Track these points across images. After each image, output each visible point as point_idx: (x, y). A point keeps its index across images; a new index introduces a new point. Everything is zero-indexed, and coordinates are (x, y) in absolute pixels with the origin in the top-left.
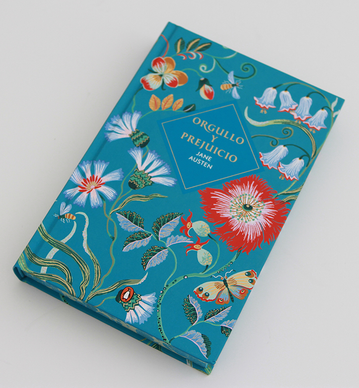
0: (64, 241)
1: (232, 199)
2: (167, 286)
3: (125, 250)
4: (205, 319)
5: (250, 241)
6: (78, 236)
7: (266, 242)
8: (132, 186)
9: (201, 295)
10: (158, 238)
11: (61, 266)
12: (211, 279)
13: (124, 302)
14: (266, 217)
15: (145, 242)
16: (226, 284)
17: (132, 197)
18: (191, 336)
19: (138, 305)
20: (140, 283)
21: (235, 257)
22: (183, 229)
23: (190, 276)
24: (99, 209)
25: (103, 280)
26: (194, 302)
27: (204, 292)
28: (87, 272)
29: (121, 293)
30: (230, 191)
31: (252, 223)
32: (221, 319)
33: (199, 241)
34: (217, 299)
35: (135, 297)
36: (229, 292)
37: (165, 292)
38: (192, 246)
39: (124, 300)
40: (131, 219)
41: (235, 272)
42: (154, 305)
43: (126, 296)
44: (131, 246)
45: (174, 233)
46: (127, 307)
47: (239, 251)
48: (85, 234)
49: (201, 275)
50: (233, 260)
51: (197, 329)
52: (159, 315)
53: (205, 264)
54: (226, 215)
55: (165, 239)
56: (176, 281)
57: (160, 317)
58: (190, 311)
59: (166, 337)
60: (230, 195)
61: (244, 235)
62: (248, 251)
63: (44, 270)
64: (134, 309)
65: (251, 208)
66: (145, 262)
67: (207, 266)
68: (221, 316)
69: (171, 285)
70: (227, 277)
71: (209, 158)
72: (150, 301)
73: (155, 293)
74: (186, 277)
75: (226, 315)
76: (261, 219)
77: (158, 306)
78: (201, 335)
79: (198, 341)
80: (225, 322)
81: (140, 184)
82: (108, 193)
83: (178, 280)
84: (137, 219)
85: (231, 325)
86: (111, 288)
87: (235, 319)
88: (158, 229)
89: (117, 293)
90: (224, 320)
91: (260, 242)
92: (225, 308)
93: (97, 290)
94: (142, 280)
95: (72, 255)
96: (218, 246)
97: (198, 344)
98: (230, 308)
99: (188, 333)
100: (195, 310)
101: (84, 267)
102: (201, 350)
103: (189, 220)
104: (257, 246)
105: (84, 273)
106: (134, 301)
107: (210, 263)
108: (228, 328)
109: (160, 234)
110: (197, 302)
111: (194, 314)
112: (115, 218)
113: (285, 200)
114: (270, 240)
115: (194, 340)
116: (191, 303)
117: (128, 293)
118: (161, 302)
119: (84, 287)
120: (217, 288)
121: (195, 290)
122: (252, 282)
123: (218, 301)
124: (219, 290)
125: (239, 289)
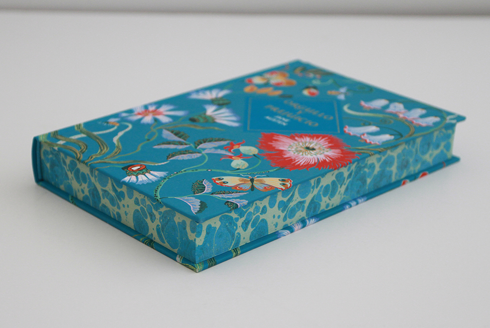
0: (96, 133)
1: (296, 142)
2: (185, 171)
3: (156, 147)
4: (212, 194)
5: (299, 164)
6: (115, 133)
7: (318, 168)
8: (193, 120)
9: (218, 181)
10: (196, 147)
11: (80, 144)
12: (238, 175)
13: (130, 171)
14: (327, 156)
15: (180, 147)
16: (252, 180)
17: (188, 124)
18: (187, 200)
19: (144, 175)
20: (156, 165)
21: (275, 170)
22: (229, 148)
23: (213, 170)
24: (148, 125)
25: (117, 157)
26: (206, 183)
27: (223, 181)
28: (105, 150)
29: (133, 166)
30: (296, 138)
31: (309, 156)
32: (231, 197)
33: (240, 155)
34: (236, 187)
35: (144, 170)
36: (253, 185)
37: (179, 174)
38: (231, 157)
40: (176, 134)
42: (161, 178)
43: (134, 169)
44: (164, 146)
45: (216, 148)
46: (130, 174)
47: (282, 167)
48: (121, 134)
49: (228, 172)
50: (270, 171)
51: (197, 197)
52: (162, 183)
53: (238, 168)
54: (281, 148)
55: (204, 149)
56: (196, 170)
57: (162, 185)
58: (199, 187)
59: (158, 194)
60: (296, 140)
61: (295, 161)
62: (291, 169)
63: (61, 142)
64: (137, 176)
65: (313, 149)
66: (173, 156)
67: (238, 169)
68: (231, 195)
69: (190, 171)
70: (255, 178)
71: (287, 120)
72: (158, 175)
73: (167, 172)
74: (210, 170)
75: (239, 196)
76: (321, 157)
77: (165, 179)
78: (200, 201)
79: (193, 204)
80: (234, 200)
81: (202, 120)
82: (164, 119)
83: (199, 170)
84: (182, 135)
85: (239, 202)
86: (123, 162)
87: (246, 200)
88: (201, 143)
89: (126, 165)
90: (233, 198)
91: (309, 167)
92: (239, 192)
93: (106, 160)
94: (159, 164)
95: (98, 140)
96: (260, 162)
97: (192, 205)
98: (246, 193)
99: (186, 198)
100: (205, 187)
101: (104, 148)
102: (192, 208)
103: (239, 144)
104: (305, 169)
105: (101, 150)
106: (141, 172)
107: (243, 168)
108: (234, 203)
109: (201, 146)
110: (211, 184)
111: (201, 189)
112: (160, 131)
113: (356, 152)
114: (322, 168)
115: (189, 202)
116: (203, 183)
117: (139, 167)
118: (170, 177)
119: (94, 157)
120: (241, 181)
121: (214, 178)
122: (284, 185)
123: (236, 188)
124: (241, 182)
125: (266, 186)
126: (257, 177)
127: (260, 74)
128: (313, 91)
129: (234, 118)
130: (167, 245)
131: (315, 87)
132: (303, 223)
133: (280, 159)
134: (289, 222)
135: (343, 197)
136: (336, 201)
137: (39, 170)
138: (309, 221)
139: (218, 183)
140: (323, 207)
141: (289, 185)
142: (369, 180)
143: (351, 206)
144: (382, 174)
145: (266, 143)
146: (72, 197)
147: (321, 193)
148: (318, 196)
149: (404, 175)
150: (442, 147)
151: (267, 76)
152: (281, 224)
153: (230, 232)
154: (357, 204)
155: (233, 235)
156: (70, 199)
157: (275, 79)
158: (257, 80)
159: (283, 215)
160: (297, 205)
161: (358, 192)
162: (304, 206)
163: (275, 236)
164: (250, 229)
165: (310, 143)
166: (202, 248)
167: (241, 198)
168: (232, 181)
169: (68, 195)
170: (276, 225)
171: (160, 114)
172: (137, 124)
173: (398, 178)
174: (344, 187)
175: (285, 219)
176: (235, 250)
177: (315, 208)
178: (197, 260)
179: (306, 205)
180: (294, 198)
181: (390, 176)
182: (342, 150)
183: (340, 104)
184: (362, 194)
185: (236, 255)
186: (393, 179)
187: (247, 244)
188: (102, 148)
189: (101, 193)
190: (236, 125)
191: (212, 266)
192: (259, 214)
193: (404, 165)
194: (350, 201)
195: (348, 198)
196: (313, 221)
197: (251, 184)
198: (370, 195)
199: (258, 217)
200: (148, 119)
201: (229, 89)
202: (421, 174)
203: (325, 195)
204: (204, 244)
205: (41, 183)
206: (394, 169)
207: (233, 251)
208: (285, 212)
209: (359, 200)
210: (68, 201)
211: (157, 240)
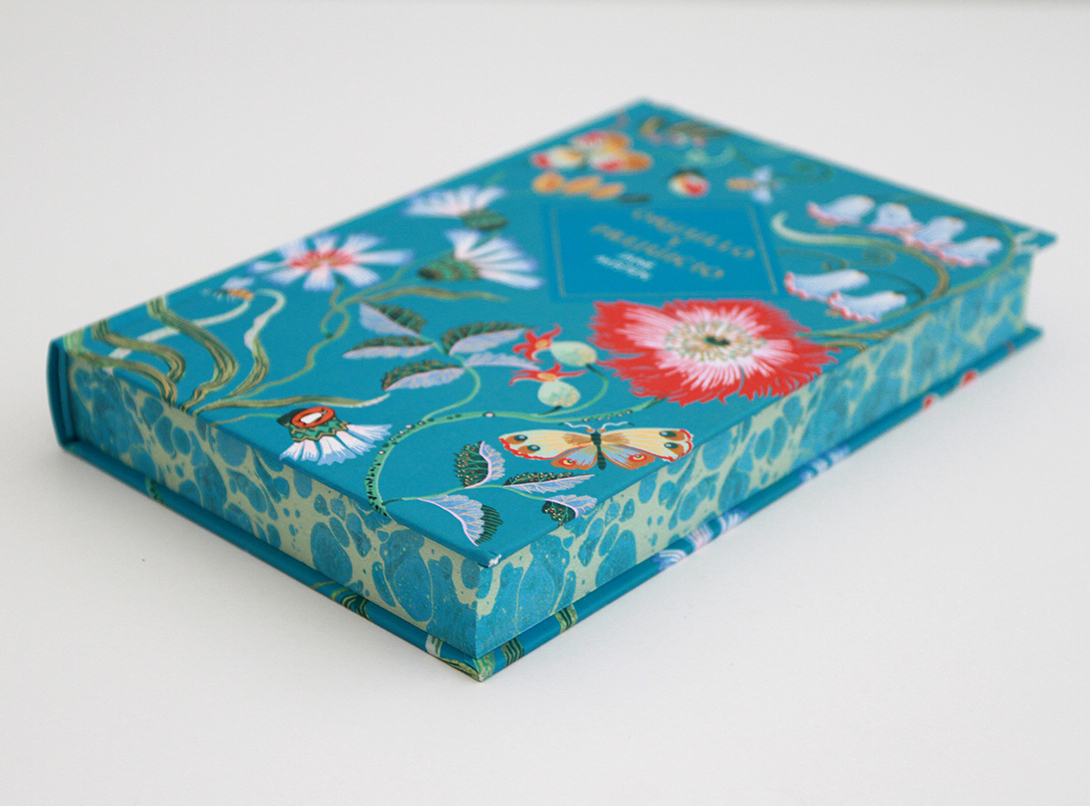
0: (201, 323)
1: (680, 325)
2: (431, 420)
3: (351, 355)
4: (508, 483)
5: (700, 387)
6: (246, 321)
7: (745, 395)
8: (427, 275)
9: (515, 447)
10: (447, 351)
11: (168, 355)
12: (561, 426)
13: (297, 427)
14: (761, 360)
15: (410, 353)
16: (596, 438)
17: (416, 287)
18: (449, 504)
19: (335, 436)
20: (360, 405)
21: (645, 405)
22: (526, 348)
23: (499, 414)
24: (322, 295)
25: (261, 389)
26: (487, 452)
27: (527, 443)
28: (230, 371)
29: (304, 412)
30: (680, 313)
31: (718, 363)
32: (554, 490)
33: (556, 369)
34: (560, 459)
35: (332, 424)
36: (600, 453)
37: (418, 428)
38: (534, 374)
39: (299, 425)
40: (394, 316)
41: (632, 425)
42: (375, 443)
43: (309, 419)
44: (369, 353)
45: (496, 351)
46: (299, 436)
47: (662, 397)
48: (261, 322)
49: (535, 417)
50: (637, 409)
51: (472, 495)
52: (383, 459)
53: (555, 404)
54: (650, 344)
55: (467, 356)
56: (458, 416)
57: (383, 463)
58: (472, 466)
59: (376, 492)
60: (679, 319)
61: (687, 377)
62: (683, 401)
63: (120, 354)
64: (317, 442)
65: (724, 343)
66: (396, 378)
67: (558, 408)
68: (554, 485)
69: (444, 420)
70: (603, 431)
71: (648, 265)
72: (368, 435)
73: (389, 426)
74: (489, 415)
75: (572, 486)
76: (749, 364)
77: (386, 445)
78: (480, 505)
79: (467, 515)
80: (562, 497)
81: (448, 275)
82: (359, 277)
83: (466, 416)
84: (410, 319)
85: (576, 504)
86: (277, 402)
87: (593, 496)
88: (457, 339)
89: (287, 411)
90: (559, 493)
91: (725, 394)
92: (572, 475)
93: (237, 400)
94: (367, 403)
95: (208, 344)
96: (606, 384)
97: (464, 518)
98: (587, 477)
99: (445, 497)
100: (486, 465)
101: (225, 364)
102: (465, 528)
103: (547, 337)
104: (716, 398)
105: (221, 372)
106: (326, 429)
107: (570, 404)
108: (563, 507)
109: (460, 347)
110: (499, 454)
111: (478, 472)
112: (354, 310)
113: (827, 344)
114: (755, 394)
115: (456, 511)
116: (481, 453)
117: (318, 415)
118: (398, 440)
119: (206, 391)
120: (571, 442)
121: (505, 437)
122: (674, 447)
123: (561, 462)
124: (571, 446)
125: (632, 453)
126: (609, 428)
127: (562, 141)
128: (695, 181)
129: (524, 266)
130: (399, 610)
131: (696, 171)
132: (713, 525)
133: (652, 373)
134: (682, 529)
135: (797, 451)
136: (783, 464)
137: (66, 417)
138: (727, 520)
139: (515, 452)
140: (755, 483)
141: (686, 447)
142: (852, 407)
143: (815, 473)
144: (881, 387)
145: (611, 330)
146: (153, 482)
147: (752, 451)
148: (745, 462)
149: (927, 382)
150: (1005, 309)
151: (581, 144)
152: (665, 535)
153: (553, 574)
154: (830, 464)
155: (559, 579)
156: (148, 487)
157: (603, 154)
158: (560, 159)
159: (668, 515)
160: (699, 487)
161: (830, 436)
162: (713, 489)
163: (653, 566)
164: (597, 559)
165: (715, 326)
166: (490, 620)
167: (578, 490)
168: (549, 443)
169: (141, 478)
170: (653, 541)
171: (345, 261)
172: (295, 290)
173: (914, 393)
174: (800, 430)
175: (673, 522)
176: (564, 613)
177: (738, 488)
178: (479, 649)
179: (719, 484)
180: (695, 472)
181: (897, 391)
182: (793, 342)
183: (763, 213)
184: (837, 438)
185: (568, 627)
186: (904, 396)
187: (589, 594)
188: (222, 365)
189: (226, 479)
190: (530, 283)
191: (514, 660)
192: (616, 521)
193: (927, 361)
194: (814, 460)
195: (808, 453)
196: (735, 518)
197: (596, 450)
198: (855, 440)
199: (616, 527)
200: (320, 278)
201: (499, 184)
202: (963, 377)
203: (759, 455)
204: (496, 610)
205: (72, 447)
206: (905, 373)
207: (559, 616)
208: (674, 508)
209: (834, 457)
210: (143, 491)
211: (374, 596)
